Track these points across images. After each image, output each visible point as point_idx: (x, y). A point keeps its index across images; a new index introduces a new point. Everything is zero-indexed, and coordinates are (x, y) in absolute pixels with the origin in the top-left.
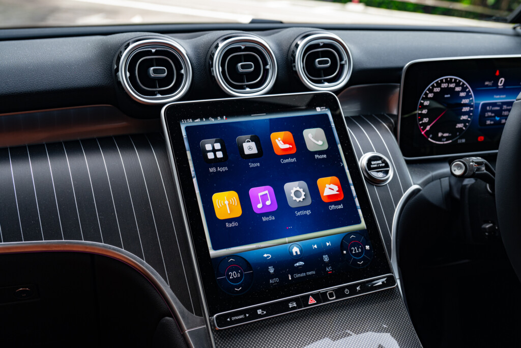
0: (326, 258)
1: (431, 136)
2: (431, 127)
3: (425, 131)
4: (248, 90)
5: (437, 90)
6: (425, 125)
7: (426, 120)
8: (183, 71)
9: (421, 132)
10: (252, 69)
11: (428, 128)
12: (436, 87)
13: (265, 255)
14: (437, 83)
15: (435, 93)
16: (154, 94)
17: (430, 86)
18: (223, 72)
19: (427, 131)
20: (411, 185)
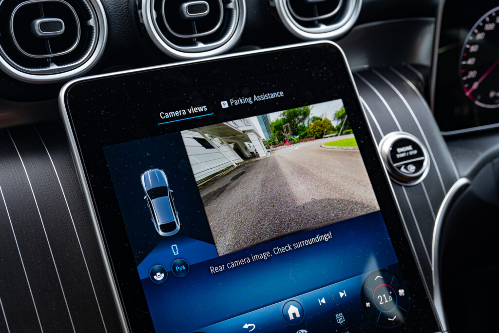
0: (340, 318)
1: (479, 97)
2: (480, 85)
3: (471, 91)
4: (201, 45)
5: (490, 27)
6: (471, 81)
7: (472, 74)
8: (92, 22)
9: (464, 93)
10: (207, 12)
11: (476, 85)
12: (488, 23)
13: (246, 326)
14: (490, 16)
15: (488, 33)
16: (45, 63)
17: (479, 22)
18: (159, 20)
19: (474, 91)
20: (456, 180)
